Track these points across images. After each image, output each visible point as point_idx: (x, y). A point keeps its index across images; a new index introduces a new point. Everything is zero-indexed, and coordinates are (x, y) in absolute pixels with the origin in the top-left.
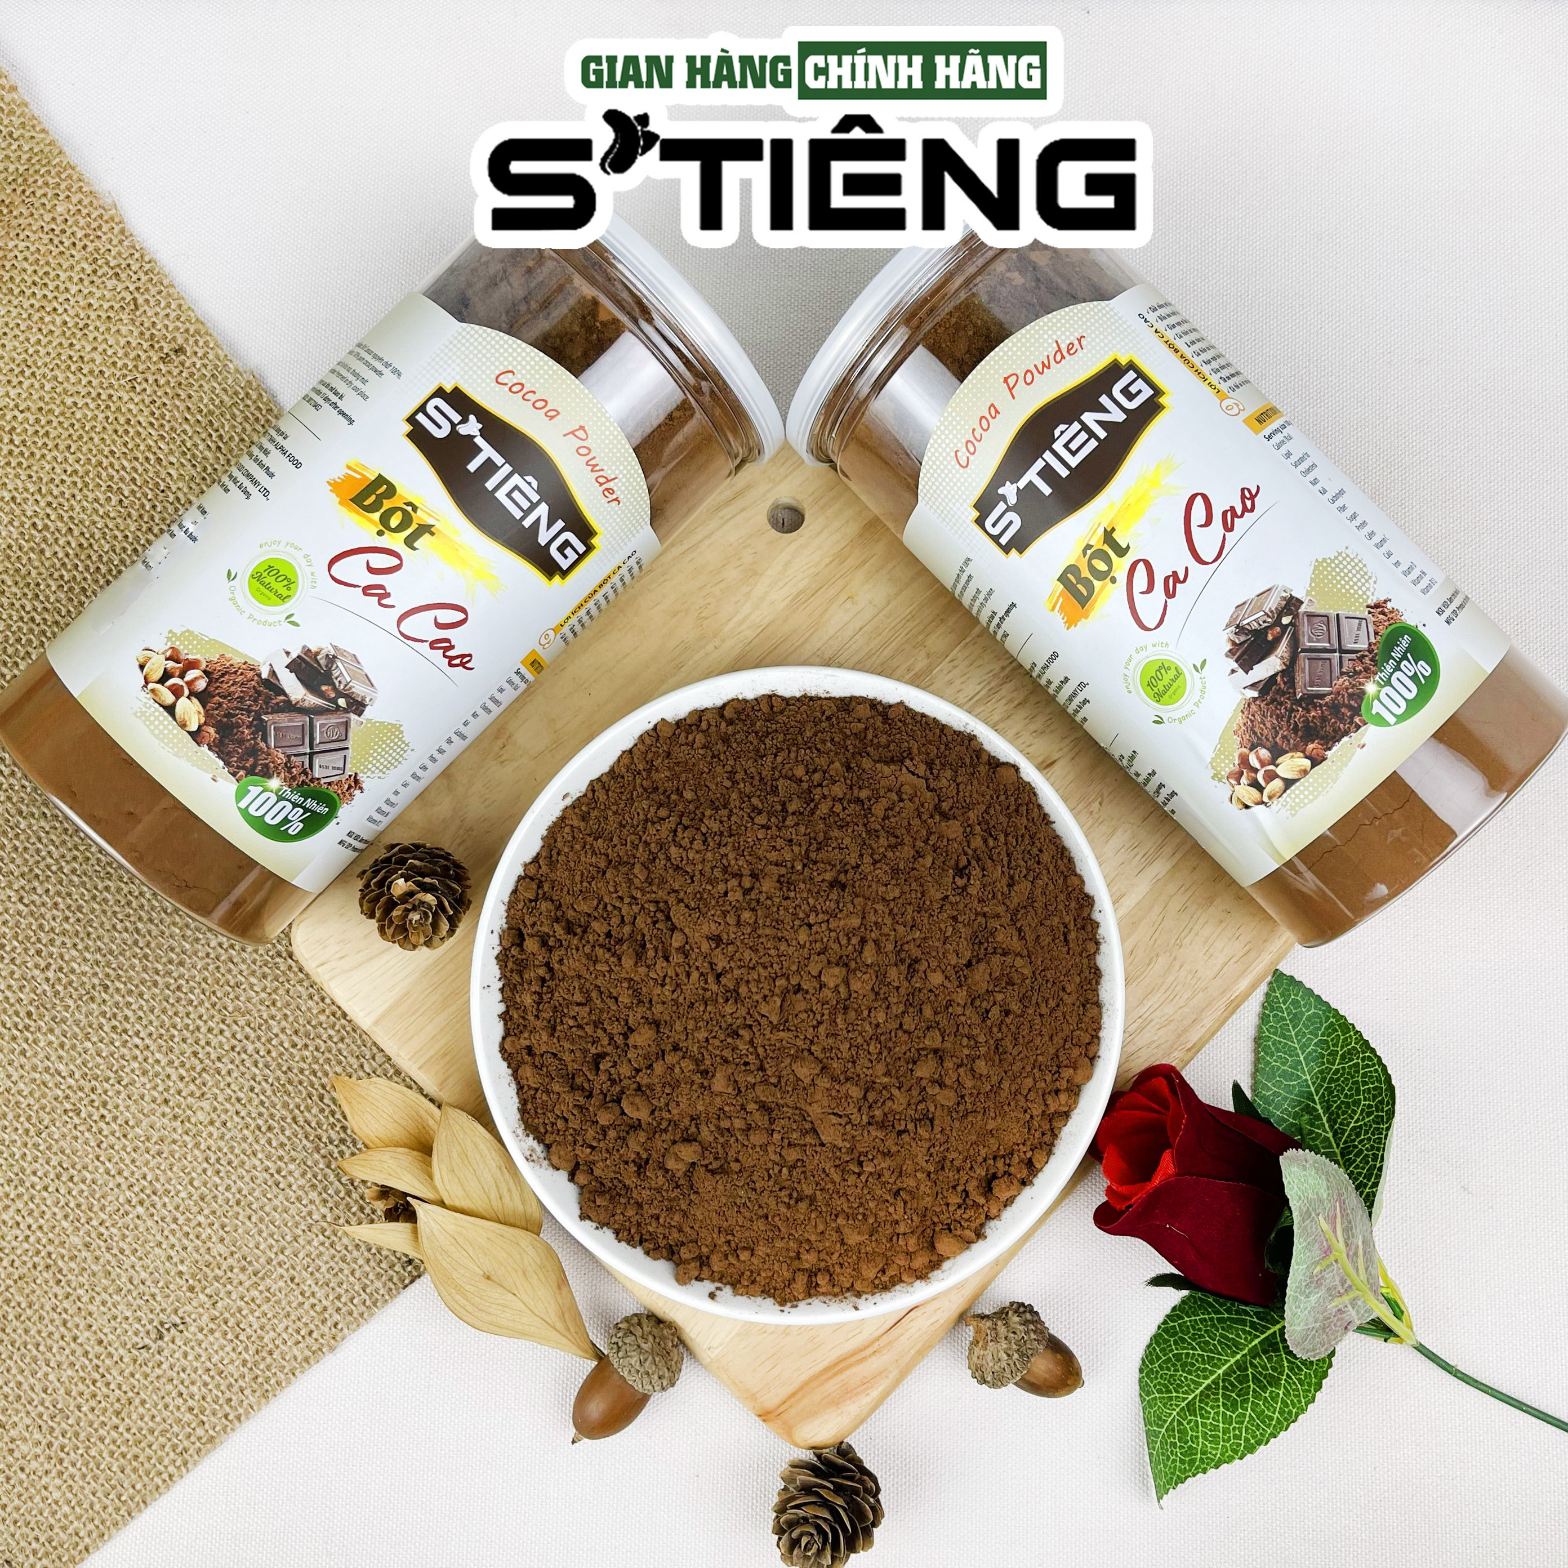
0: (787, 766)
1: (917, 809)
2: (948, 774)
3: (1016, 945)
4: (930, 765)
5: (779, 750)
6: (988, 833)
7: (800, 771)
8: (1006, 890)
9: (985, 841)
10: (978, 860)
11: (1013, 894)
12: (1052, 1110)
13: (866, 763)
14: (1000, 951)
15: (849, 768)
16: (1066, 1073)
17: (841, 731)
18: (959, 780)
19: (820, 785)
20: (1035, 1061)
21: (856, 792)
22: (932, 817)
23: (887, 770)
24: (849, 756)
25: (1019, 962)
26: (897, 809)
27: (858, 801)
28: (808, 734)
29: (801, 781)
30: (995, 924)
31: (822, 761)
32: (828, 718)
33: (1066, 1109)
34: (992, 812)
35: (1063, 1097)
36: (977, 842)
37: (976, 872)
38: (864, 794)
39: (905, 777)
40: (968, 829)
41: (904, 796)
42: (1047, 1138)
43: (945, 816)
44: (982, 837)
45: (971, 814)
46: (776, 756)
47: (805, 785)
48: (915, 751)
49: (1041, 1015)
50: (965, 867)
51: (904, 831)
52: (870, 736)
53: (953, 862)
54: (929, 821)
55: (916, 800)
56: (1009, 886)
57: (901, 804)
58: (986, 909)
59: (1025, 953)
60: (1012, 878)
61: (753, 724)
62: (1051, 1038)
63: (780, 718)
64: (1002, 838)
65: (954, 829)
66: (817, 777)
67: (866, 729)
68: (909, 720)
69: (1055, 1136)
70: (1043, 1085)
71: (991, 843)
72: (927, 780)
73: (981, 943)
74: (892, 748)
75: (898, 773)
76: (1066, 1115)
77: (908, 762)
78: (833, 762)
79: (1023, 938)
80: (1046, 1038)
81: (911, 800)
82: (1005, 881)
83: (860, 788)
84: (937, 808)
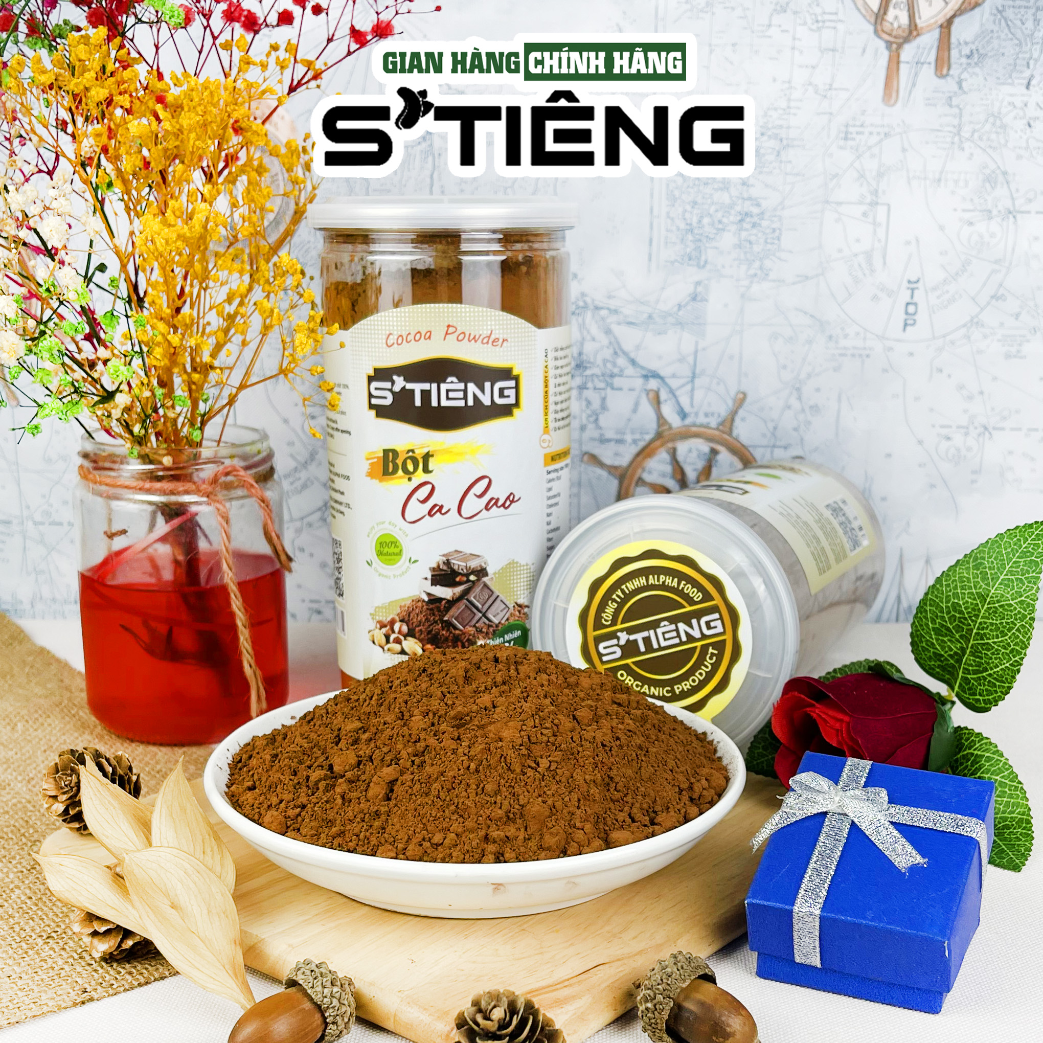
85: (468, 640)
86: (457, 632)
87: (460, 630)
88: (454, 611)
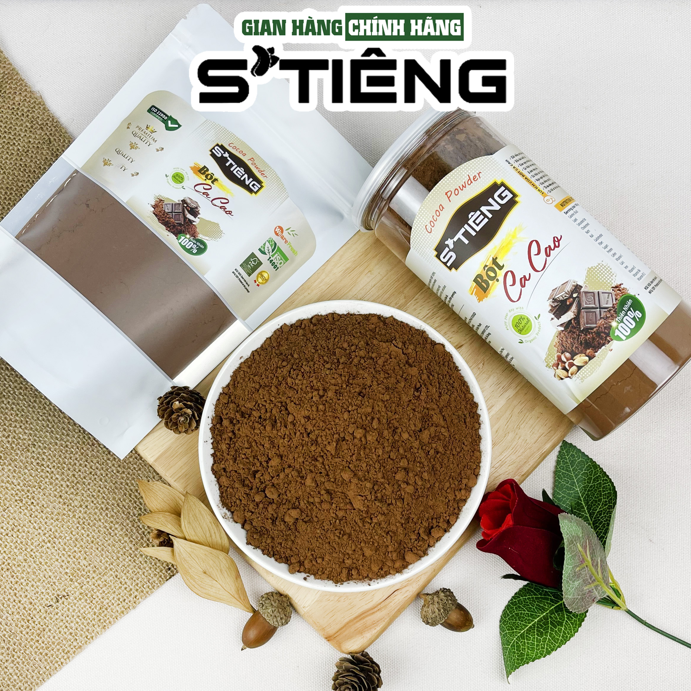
0: (340, 343)
1: (398, 363)
2: (412, 347)
3: (442, 423)
4: (404, 343)
5: (337, 336)
6: (430, 373)
7: (345, 345)
8: (437, 398)
9: (429, 377)
10: (425, 385)
11: (441, 400)
12: (458, 498)
13: (375, 342)
14: (434, 425)
15: (368, 344)
16: (464, 481)
17: (364, 328)
18: (417, 350)
19: (355, 351)
20: (451, 475)
21: (370, 354)
22: (404, 366)
23: (384, 345)
24: (368, 339)
25: (443, 430)
26: (389, 362)
27: (371, 358)
28: (349, 330)
29: (346, 350)
30: (432, 412)
31: (356, 341)
32: (359, 323)
33: (464, 498)
34: (432, 364)
35: (463, 492)
36: (425, 377)
37: (424, 390)
38: (374, 355)
39: (393, 348)
40: (421, 372)
41: (392, 356)
42: (456, 511)
43: (411, 366)
44: (427, 375)
45: (422, 365)
46: (335, 339)
47: (348, 351)
48: (397, 337)
49: (453, 455)
50: (419, 388)
51: (392, 371)
52: (377, 331)
53: (414, 385)
54: (403, 367)
55: (398, 358)
56: (439, 397)
57: (391, 360)
58: (428, 406)
59: (446, 426)
60: (440, 393)
61: (325, 326)
62: (458, 465)
63: (337, 323)
64: (436, 375)
65: (414, 371)
66: (353, 348)
67: (376, 327)
68: (395, 324)
69: (460, 510)
70: (454, 486)
71: (431, 377)
72: (402, 350)
73: (426, 421)
74: (387, 335)
75: (389, 347)
76: (465, 501)
77: (394, 342)
78: (360, 342)
79: (445, 420)
80: (455, 465)
81: (395, 358)
82: (437, 395)
83: (372, 353)
84: (407, 362)
85: (605, 328)
86: (595, 330)
87: (596, 327)
88: (583, 321)
